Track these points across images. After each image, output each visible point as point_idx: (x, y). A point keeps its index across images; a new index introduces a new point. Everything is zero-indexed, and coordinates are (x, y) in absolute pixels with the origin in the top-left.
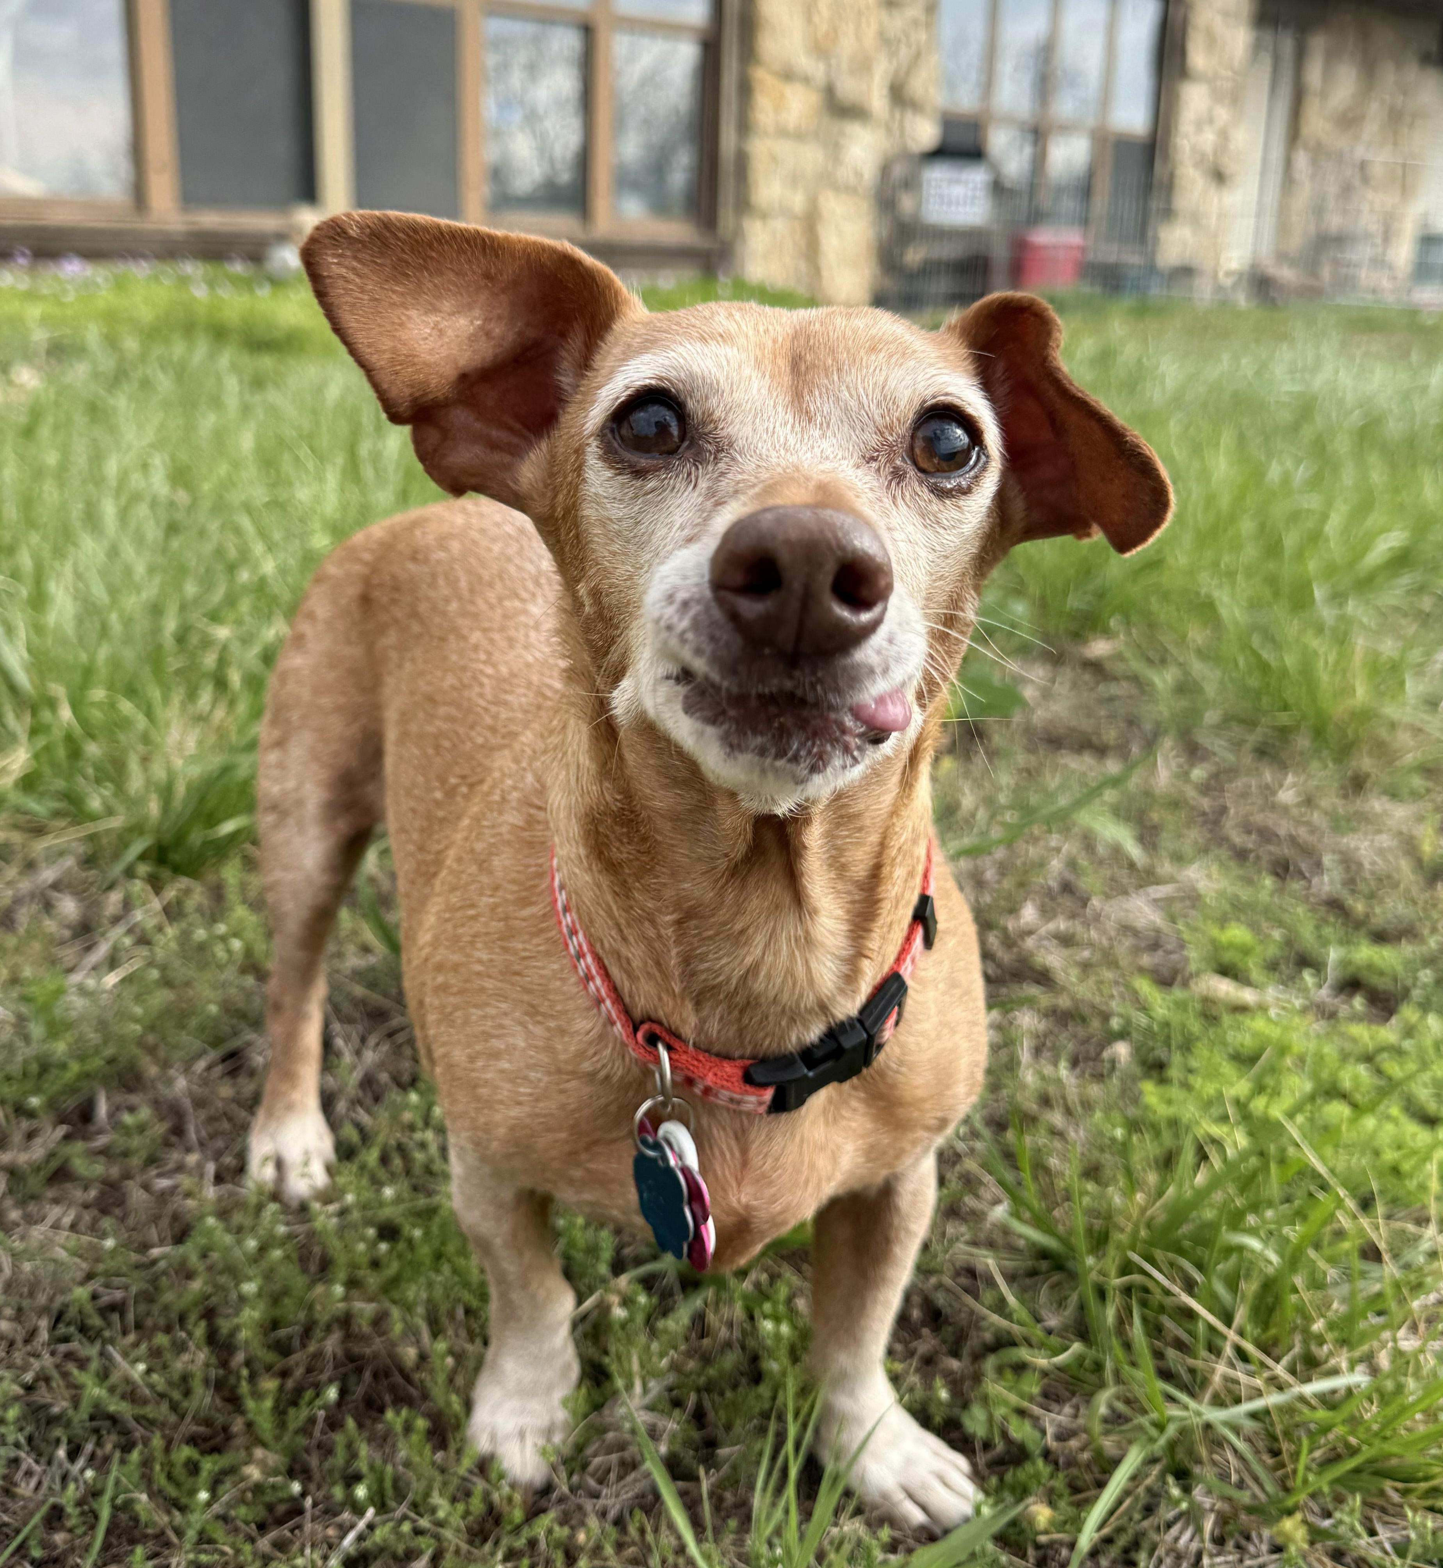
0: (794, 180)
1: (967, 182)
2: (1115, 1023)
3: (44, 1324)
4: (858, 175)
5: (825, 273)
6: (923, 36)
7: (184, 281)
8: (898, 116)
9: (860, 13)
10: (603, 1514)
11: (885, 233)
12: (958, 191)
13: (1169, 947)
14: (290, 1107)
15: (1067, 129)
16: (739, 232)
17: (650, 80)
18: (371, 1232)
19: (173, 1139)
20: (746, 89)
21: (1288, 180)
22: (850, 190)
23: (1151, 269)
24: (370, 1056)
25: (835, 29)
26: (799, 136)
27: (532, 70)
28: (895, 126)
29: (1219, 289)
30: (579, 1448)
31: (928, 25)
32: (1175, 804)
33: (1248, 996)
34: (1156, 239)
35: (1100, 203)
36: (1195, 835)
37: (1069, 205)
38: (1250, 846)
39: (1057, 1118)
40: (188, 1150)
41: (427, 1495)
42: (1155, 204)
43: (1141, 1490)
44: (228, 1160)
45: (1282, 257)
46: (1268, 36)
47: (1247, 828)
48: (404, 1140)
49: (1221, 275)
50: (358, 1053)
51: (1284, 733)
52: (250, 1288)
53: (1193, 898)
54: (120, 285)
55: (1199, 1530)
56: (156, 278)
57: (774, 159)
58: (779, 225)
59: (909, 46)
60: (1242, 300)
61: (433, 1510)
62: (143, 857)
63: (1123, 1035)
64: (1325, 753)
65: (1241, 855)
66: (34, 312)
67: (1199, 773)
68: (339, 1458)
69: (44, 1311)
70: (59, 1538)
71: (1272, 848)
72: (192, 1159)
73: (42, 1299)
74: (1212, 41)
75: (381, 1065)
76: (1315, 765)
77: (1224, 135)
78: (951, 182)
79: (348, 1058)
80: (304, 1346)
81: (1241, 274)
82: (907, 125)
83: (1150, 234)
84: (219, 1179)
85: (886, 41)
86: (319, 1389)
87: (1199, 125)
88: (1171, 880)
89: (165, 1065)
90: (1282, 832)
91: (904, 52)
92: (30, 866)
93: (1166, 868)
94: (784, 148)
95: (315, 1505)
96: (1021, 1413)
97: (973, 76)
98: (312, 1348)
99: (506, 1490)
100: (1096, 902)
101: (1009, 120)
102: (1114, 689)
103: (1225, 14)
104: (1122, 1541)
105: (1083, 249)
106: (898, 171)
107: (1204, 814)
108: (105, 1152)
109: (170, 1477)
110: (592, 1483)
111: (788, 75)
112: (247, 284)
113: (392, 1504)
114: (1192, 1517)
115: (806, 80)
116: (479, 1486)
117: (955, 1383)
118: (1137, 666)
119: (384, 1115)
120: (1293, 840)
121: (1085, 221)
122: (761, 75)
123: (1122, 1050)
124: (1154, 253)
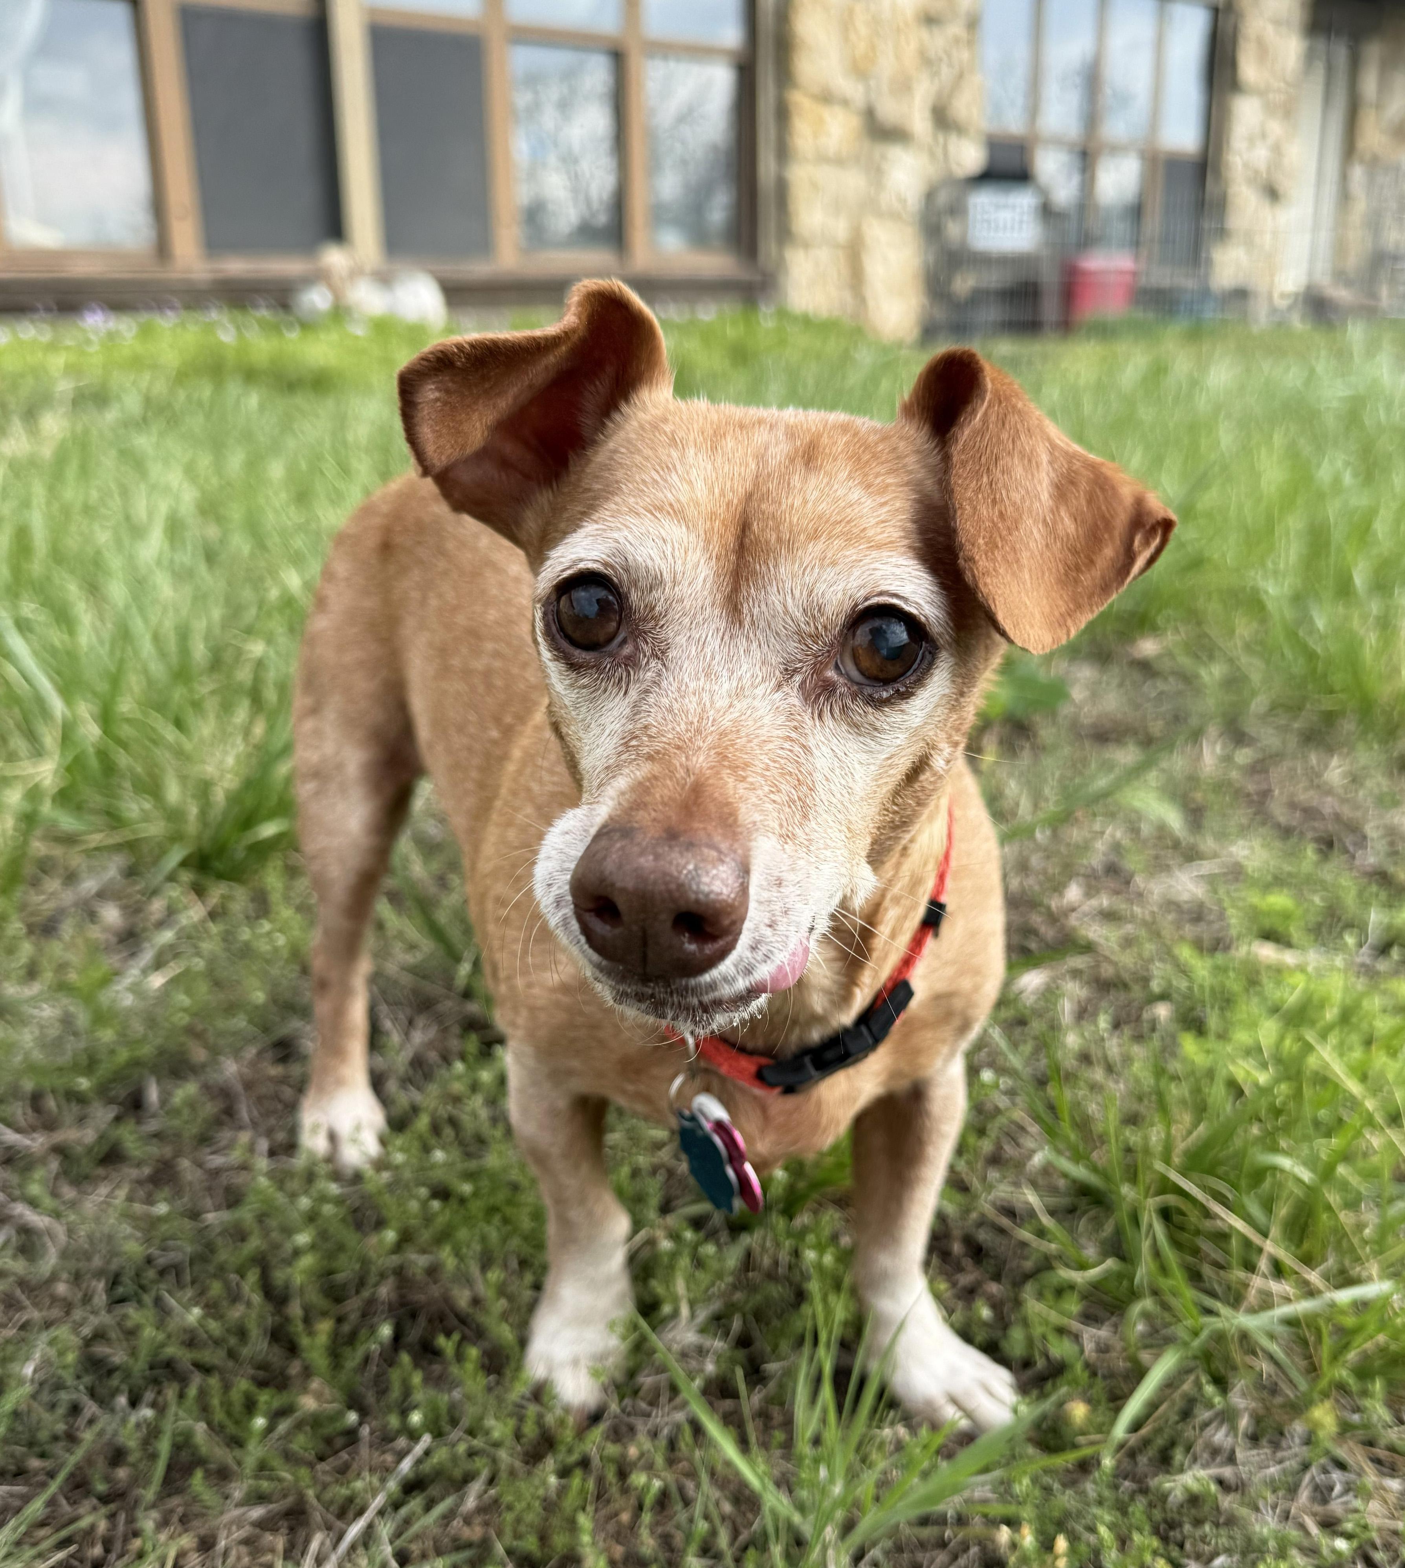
0: (836, 206)
1: (1014, 207)
2: (1156, 986)
3: (100, 1286)
4: (903, 201)
5: (871, 303)
6: (965, 55)
7: (209, 328)
8: (941, 139)
9: (898, 30)
10: (654, 1434)
11: (931, 259)
12: (1005, 216)
13: (1212, 917)
14: (340, 1082)
15: (1116, 149)
16: (781, 262)
17: (687, 116)
18: (423, 1192)
19: (224, 1117)
20: (783, 114)
21: (1344, 197)
22: (894, 216)
23: (1205, 293)
24: (418, 1037)
25: (873, 47)
26: (839, 161)
27: (565, 106)
28: (939, 151)
29: (1274, 311)
30: (632, 1374)
31: (970, 43)
32: (1220, 786)
33: (1289, 958)
34: (1209, 262)
35: (1153, 224)
36: (1240, 815)
37: (1120, 228)
38: (1294, 823)
39: (1098, 1074)
40: (241, 1128)
41: (481, 1419)
42: (1207, 225)
43: (1177, 1395)
44: (281, 1136)
45: (1340, 276)
46: (1321, 45)
47: (1293, 805)
48: (455, 1112)
49: (1276, 295)
50: (407, 1034)
51: (1330, 718)
52: (303, 1239)
53: (1236, 873)
54: (146, 332)
55: (1233, 1428)
56: (183, 325)
57: (814, 186)
58: (823, 255)
59: (950, 65)
60: (1298, 323)
61: (487, 1433)
62: (184, 864)
63: (1164, 997)
64: (1370, 736)
65: (1286, 832)
66: (57, 362)
67: (1244, 756)
68: (395, 1393)
69: (99, 1274)
70: (122, 1473)
71: (1316, 824)
72: (244, 1137)
73: (97, 1262)
74: (1263, 50)
75: (430, 1045)
76: (1361, 746)
77: (1277, 150)
78: (998, 207)
79: (396, 1038)
80: (358, 1292)
81: (1297, 295)
82: (952, 148)
83: (1203, 255)
84: (272, 1153)
85: (927, 61)
86: (373, 1330)
87: (1251, 141)
88: (1215, 855)
89: (215, 1052)
90: (1327, 810)
91: (946, 73)
92: (71, 878)
93: (1208, 843)
94: (826, 175)
95: (372, 1433)
96: (1061, 1331)
97: (1020, 101)
98: (366, 1294)
99: (559, 1412)
100: (1139, 881)
101: (1057, 142)
102: (1161, 685)
103: (1277, 22)
104: (1160, 1442)
105: (1134, 274)
106: (943, 198)
107: (1248, 795)
108: (158, 1136)
109: (229, 1414)
110: (643, 1405)
111: (826, 98)
112: (275, 329)
113: (447, 1428)
114: (1228, 1417)
115: (845, 102)
116: (532, 1410)
117: (996, 1306)
118: (1184, 661)
119: (433, 1089)
120: (1337, 817)
121: (1136, 243)
122: (798, 99)
123: (1163, 1011)
124: (1207, 275)
